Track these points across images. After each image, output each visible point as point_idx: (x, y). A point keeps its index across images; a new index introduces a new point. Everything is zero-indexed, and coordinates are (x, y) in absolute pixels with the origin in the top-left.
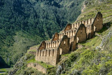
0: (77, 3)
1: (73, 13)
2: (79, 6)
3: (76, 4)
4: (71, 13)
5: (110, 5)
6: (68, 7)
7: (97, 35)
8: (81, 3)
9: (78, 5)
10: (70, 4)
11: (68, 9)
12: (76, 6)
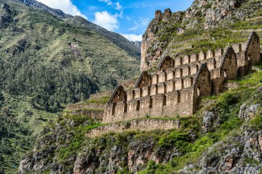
0: (36, 41)
1: (22, 71)
2: (41, 53)
3: (34, 43)
4: (16, 70)
5: (240, 31)
6: (8, 52)
7: (255, 71)
8: (48, 44)
9: (38, 48)
10: (15, 42)
11: (7, 57)
12: (32, 51)
